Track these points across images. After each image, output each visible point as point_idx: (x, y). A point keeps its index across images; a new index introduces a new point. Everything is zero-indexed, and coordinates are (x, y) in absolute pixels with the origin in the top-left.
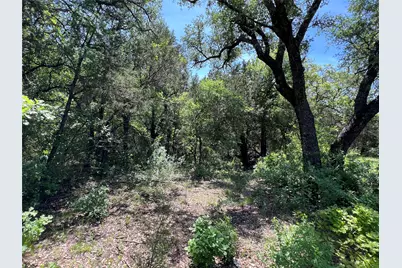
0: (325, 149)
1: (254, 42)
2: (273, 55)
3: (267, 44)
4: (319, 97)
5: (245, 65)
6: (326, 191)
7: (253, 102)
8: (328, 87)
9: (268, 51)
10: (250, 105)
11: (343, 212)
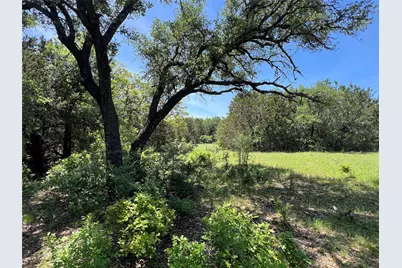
0: (127, 147)
1: (53, 17)
2: (79, 43)
3: (71, 27)
4: (128, 101)
5: (44, 43)
6: (121, 186)
7: (53, 92)
8: (136, 93)
9: (72, 37)
10: (47, 95)
11: (127, 202)
